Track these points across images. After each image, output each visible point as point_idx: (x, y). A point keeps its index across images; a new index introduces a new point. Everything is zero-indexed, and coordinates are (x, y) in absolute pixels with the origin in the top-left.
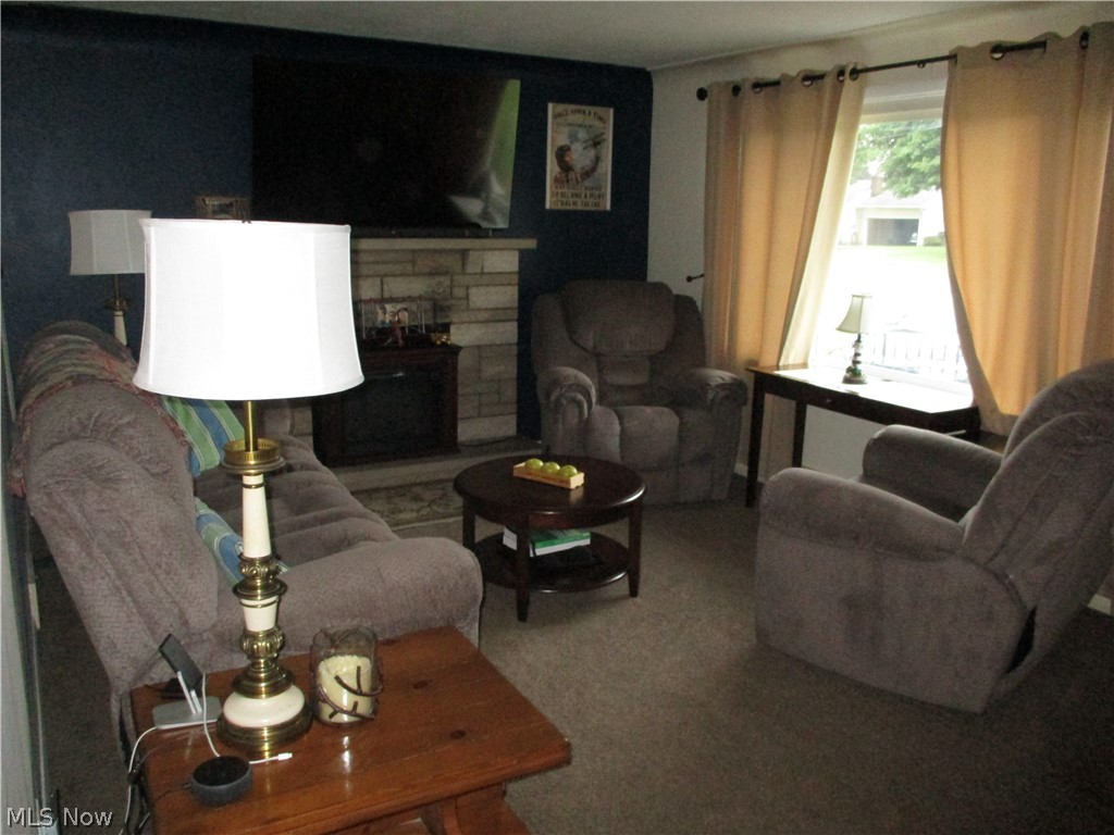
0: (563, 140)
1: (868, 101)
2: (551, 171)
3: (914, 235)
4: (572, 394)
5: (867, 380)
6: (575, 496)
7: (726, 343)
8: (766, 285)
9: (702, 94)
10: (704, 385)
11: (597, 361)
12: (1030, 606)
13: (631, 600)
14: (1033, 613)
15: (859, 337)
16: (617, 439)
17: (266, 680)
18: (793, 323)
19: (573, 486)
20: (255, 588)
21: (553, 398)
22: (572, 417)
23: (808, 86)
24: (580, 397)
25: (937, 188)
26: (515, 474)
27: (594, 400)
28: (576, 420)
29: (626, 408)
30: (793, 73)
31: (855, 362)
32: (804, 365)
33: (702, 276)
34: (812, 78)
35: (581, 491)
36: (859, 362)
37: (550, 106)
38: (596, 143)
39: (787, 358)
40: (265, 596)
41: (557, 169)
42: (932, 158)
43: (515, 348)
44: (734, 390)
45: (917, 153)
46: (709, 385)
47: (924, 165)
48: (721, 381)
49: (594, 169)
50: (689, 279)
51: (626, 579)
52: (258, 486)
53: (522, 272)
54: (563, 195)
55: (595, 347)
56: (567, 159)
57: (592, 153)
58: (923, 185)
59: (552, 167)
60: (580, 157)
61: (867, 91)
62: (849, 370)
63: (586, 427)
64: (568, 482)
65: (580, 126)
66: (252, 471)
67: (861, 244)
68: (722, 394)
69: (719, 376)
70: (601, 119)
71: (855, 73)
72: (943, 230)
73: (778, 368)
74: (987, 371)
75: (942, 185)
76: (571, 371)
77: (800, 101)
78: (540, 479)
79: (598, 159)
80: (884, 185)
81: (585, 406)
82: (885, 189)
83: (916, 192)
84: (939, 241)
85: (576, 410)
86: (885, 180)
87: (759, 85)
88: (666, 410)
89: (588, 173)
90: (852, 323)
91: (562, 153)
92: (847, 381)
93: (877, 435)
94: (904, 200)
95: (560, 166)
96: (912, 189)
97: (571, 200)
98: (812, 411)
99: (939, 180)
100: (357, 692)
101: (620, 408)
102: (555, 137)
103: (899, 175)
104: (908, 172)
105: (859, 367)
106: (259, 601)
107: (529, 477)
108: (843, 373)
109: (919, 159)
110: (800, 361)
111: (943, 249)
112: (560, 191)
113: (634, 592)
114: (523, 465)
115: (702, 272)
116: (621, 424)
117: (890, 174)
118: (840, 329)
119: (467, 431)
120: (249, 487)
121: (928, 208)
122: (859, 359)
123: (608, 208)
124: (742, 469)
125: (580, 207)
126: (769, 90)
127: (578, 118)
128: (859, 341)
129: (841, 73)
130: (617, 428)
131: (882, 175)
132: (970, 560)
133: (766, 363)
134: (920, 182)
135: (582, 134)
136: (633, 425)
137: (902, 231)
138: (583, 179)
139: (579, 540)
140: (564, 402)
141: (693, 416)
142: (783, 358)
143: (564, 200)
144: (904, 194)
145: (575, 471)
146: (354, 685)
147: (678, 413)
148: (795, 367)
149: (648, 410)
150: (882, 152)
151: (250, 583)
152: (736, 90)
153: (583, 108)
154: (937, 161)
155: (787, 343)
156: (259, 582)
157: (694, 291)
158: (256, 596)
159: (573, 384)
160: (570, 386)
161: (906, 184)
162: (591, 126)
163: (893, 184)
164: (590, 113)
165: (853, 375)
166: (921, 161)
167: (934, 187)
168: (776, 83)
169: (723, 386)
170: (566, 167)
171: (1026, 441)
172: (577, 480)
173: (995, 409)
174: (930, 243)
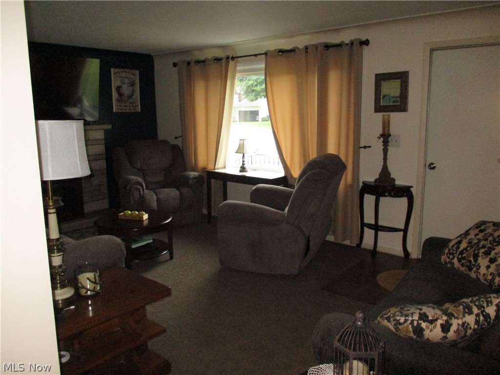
0: (118, 83)
1: (238, 68)
2: (115, 97)
3: (257, 117)
4: (135, 186)
5: (248, 170)
6: (146, 223)
7: (193, 162)
8: (207, 138)
9: (175, 65)
10: (187, 178)
11: (143, 172)
12: (307, 235)
13: (171, 261)
14: (309, 238)
15: (244, 155)
16: (156, 202)
17: (60, 283)
18: (219, 152)
19: (144, 219)
20: (55, 250)
21: (128, 188)
22: (136, 195)
23: (216, 63)
24: (139, 187)
25: (264, 98)
26: (120, 218)
27: (145, 188)
28: (138, 196)
29: (157, 190)
30: (210, 58)
31: (243, 164)
32: (225, 168)
33: (181, 136)
34: (218, 60)
35: (147, 221)
36: (244, 164)
37: (112, 70)
38: (132, 84)
39: (218, 165)
40: (58, 252)
41: (117, 96)
42: (261, 85)
43: (105, 171)
44: (199, 179)
45: (255, 83)
46: (189, 178)
47: (258, 88)
48: (194, 176)
49: (132, 95)
50: (176, 138)
51: (168, 253)
52: (53, 213)
53: (106, 139)
54: (120, 106)
55: (141, 167)
56: (121, 91)
57: (131, 88)
58: (259, 97)
59: (115, 95)
60: (126, 90)
61: (238, 65)
62: (241, 167)
63: (142, 198)
64: (142, 218)
65: (126, 77)
66: (51, 207)
67: (237, 121)
68: (195, 181)
69: (193, 174)
70: (133, 74)
71: (233, 58)
72: (269, 114)
73: (215, 169)
74: (288, 163)
75: (267, 96)
76: (133, 177)
77: (213, 68)
78: (130, 218)
79: (133, 91)
80: (244, 97)
81: (141, 190)
82: (244, 98)
83: (257, 99)
84: (267, 119)
85: (138, 192)
86: (244, 95)
87: (198, 62)
88: (173, 189)
89: (130, 97)
90: (241, 150)
91: (118, 88)
92: (241, 171)
93: (254, 188)
94: (252, 103)
95: (119, 95)
96: (255, 98)
97: (124, 108)
98: (229, 184)
99: (265, 94)
100: (95, 283)
101: (155, 190)
102: (115, 82)
103: (249, 92)
104: (253, 91)
105: (245, 166)
106: (56, 255)
107: (126, 218)
108: (239, 169)
109: (256, 86)
110: (223, 166)
111: (269, 122)
112: (119, 104)
113: (171, 258)
114: (122, 213)
115: (181, 135)
116: (156, 195)
117: (246, 92)
118: (236, 152)
119: (88, 208)
120: (51, 213)
121: (262, 105)
122: (244, 163)
123: (140, 111)
124: (205, 211)
125: (128, 111)
126: (202, 63)
127: (124, 74)
128: (244, 156)
129: (228, 58)
130: (155, 198)
131: (242, 93)
132: (288, 223)
133: (210, 168)
134: (257, 95)
135: (126, 81)
136: (161, 196)
137: (253, 115)
138: (128, 99)
139: (148, 241)
140: (133, 189)
141: (185, 190)
142: (216, 165)
143: (121, 108)
144: (252, 100)
145: (144, 213)
146: (94, 281)
147: (179, 190)
148: (221, 168)
149: (166, 190)
150: (241, 83)
151: (52, 248)
152: (189, 63)
153: (125, 70)
154: (264, 86)
155: (217, 160)
156: (55, 248)
157: (179, 142)
158: (55, 252)
159: (136, 182)
160: (134, 183)
161: (252, 96)
162: (130, 78)
163: (247, 96)
164: (129, 72)
165: (243, 169)
166: (257, 86)
167: (263, 97)
168: (204, 61)
169: (195, 178)
170: (120, 94)
171: (301, 181)
172: (146, 217)
173: (292, 176)
174: (264, 120)
